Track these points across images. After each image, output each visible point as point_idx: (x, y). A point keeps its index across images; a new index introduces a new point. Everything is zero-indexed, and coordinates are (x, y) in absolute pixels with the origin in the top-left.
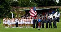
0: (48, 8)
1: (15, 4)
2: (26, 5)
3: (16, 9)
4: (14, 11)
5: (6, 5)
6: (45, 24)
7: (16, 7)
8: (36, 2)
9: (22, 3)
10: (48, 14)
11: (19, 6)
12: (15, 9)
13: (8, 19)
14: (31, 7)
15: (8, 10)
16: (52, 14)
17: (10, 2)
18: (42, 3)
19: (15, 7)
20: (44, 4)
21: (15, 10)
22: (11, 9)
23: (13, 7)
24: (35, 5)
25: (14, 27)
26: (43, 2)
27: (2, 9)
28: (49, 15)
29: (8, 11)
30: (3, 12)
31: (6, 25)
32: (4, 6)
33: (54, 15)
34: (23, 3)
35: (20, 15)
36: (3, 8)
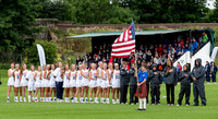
0: (177, 30)
1: (53, 10)
2: (93, 15)
3: (56, 32)
4: (50, 39)
5: (21, 14)
6: (163, 88)
7: (56, 22)
8: (130, 6)
9: (80, 9)
10: (174, 51)
11: (69, 19)
12: (53, 31)
13: (28, 68)
14: (112, 22)
15: (29, 33)
16: (188, 52)
17: (35, 3)
18: (155, 10)
19: (52, 22)
20: (162, 13)
21: (53, 35)
22: (38, 31)
23: (44, 23)
24: (126, 17)
25: (48, 100)
26: (159, 6)
27: (4, 29)
28: (177, 57)
29: (26, 37)
30: (8, 42)
31: (20, 91)
32: (13, 18)
33: (197, 56)
34: (84, 8)
35: (71, 54)
36: (11, 25)
